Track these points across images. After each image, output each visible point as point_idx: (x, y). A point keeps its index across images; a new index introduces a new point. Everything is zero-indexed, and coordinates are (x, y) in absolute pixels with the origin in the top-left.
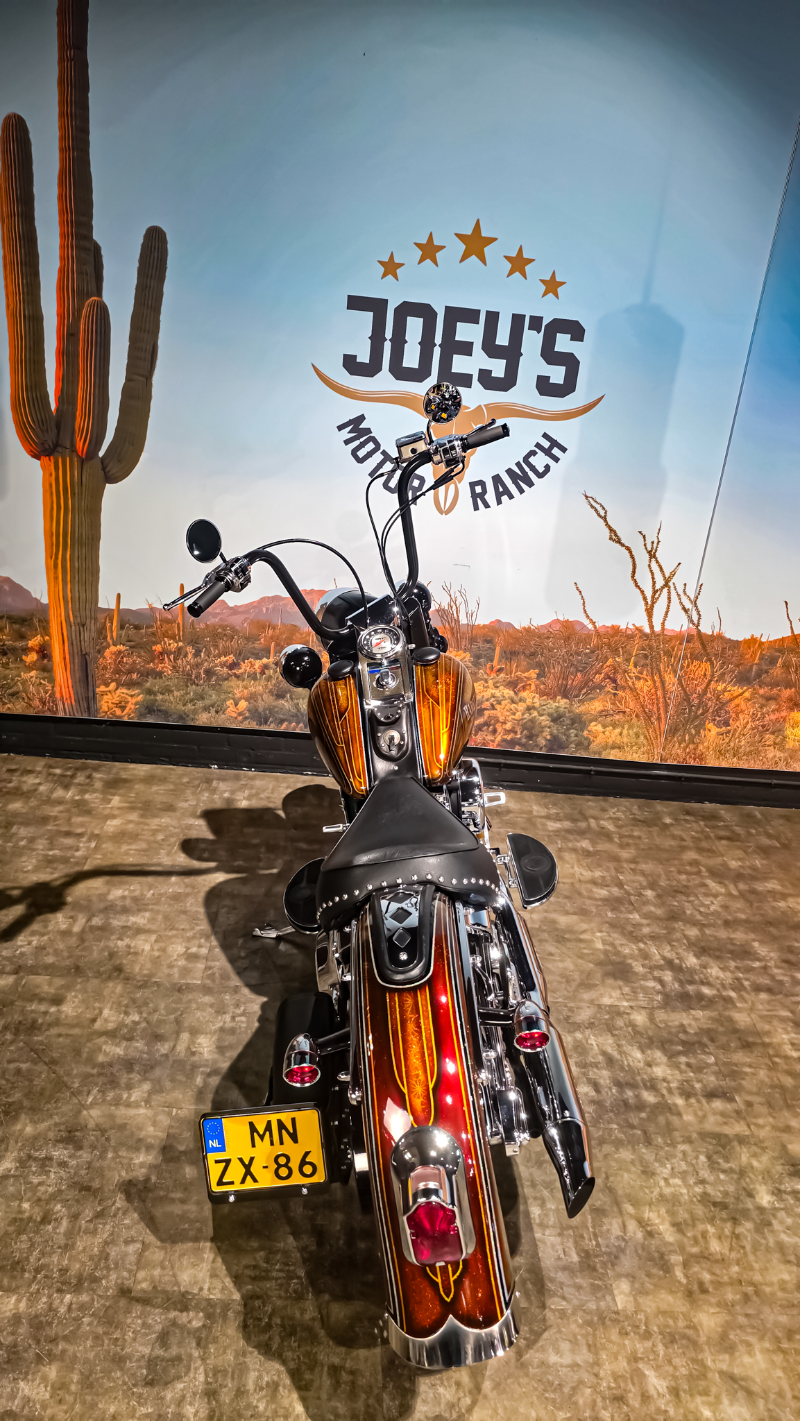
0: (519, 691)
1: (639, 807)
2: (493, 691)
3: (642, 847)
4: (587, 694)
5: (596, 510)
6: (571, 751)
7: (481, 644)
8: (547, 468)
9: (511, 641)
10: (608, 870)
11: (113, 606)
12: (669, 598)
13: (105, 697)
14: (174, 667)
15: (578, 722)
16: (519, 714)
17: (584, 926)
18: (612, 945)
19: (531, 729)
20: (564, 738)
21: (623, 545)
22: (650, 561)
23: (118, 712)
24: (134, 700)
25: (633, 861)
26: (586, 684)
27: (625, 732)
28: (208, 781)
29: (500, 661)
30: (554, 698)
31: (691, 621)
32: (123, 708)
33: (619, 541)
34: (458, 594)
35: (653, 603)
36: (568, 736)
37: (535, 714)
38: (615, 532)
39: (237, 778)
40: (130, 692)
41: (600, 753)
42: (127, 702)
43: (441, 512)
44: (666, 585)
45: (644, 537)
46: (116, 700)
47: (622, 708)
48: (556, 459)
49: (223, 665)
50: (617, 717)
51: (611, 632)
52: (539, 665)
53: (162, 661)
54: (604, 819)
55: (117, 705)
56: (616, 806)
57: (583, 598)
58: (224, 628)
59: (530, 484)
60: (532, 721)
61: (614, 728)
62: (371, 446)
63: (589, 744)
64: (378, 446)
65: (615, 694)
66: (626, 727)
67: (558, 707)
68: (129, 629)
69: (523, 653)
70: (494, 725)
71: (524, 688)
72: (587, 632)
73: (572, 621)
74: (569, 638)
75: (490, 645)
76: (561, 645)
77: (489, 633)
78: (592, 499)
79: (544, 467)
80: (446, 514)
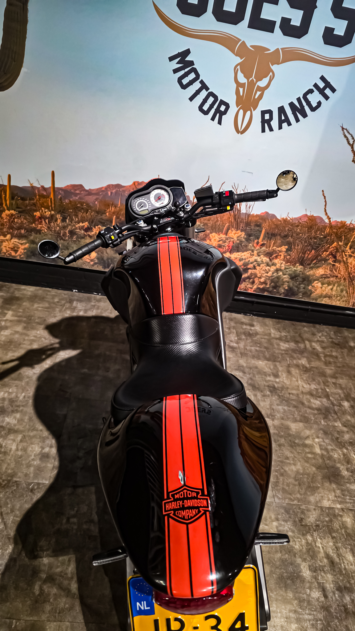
0: (273, 259)
1: (334, 332)
2: (256, 258)
3: (339, 365)
4: (315, 264)
5: (348, 139)
6: (300, 297)
7: (253, 228)
8: (319, 104)
9: (273, 226)
10: (319, 384)
11: (6, 183)
13: (4, 244)
14: (49, 228)
15: (307, 280)
16: (270, 273)
17: (308, 432)
18: (326, 450)
19: (276, 282)
20: (296, 289)
23: (13, 253)
24: (23, 247)
25: (334, 376)
26: (316, 258)
27: (335, 288)
28: (71, 301)
29: (264, 239)
30: (294, 265)
32: (16, 251)
36: (299, 288)
37: (281, 273)
39: (89, 300)
40: (20, 241)
41: (316, 300)
42: (19, 248)
43: (238, 131)
46: (11, 246)
47: (336, 273)
48: (327, 98)
49: (81, 228)
50: (332, 279)
51: (339, 225)
52: (289, 244)
53: (41, 223)
54: (314, 342)
55: (13, 249)
56: (321, 331)
57: (325, 201)
58: (82, 204)
59: (305, 115)
60: (278, 278)
61: (328, 285)
62: (192, 76)
63: (311, 294)
64: (198, 76)
65: (334, 265)
66: (336, 285)
67: (295, 270)
68: (17, 200)
69: (280, 235)
70: (254, 278)
71: (276, 257)
72: (324, 225)
73: (316, 216)
74: (311, 227)
75: (259, 228)
76: (305, 232)
77: (259, 221)
78: (347, 130)
79: (317, 103)
80: (241, 134)
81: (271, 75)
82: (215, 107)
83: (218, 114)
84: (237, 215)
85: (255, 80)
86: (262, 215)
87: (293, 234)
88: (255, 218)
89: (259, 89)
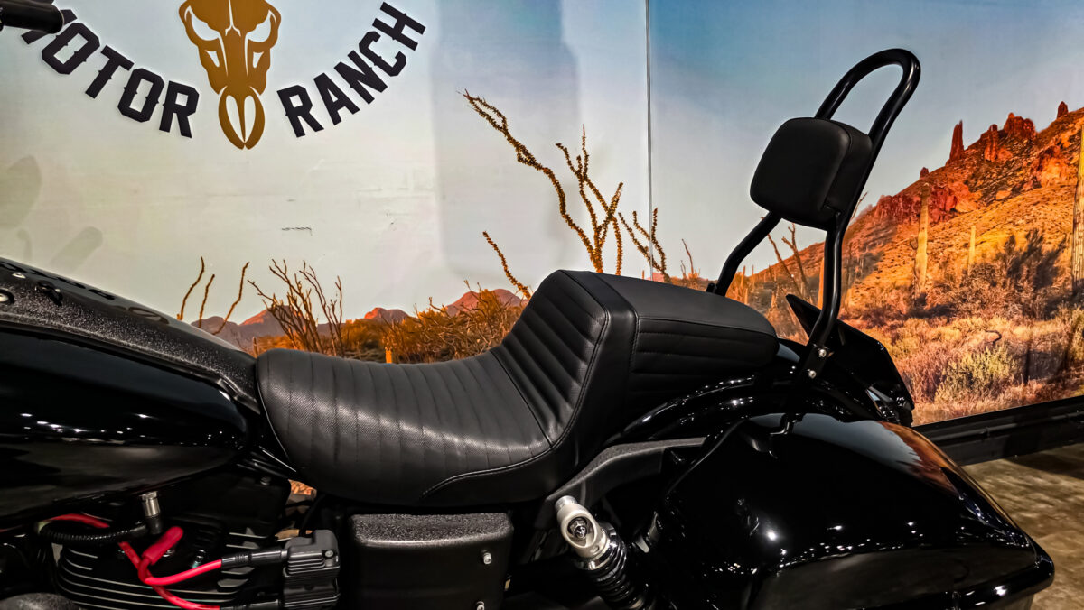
5: (489, 119)
8: (401, 59)
9: (408, 338)
12: (618, 236)
21: (539, 167)
22: (582, 186)
31: (654, 264)
33: (532, 162)
34: (301, 277)
35: (599, 246)
38: (523, 148)
43: (239, 144)
44: (610, 217)
45: (566, 151)
48: (412, 45)
57: (500, 255)
59: (381, 87)
62: (78, 43)
64: (92, 43)
69: (431, 353)
72: (518, 305)
73: (494, 291)
74: (494, 318)
75: (373, 350)
76: (485, 331)
77: (369, 333)
78: (481, 101)
79: (396, 57)
80: (249, 147)
81: (272, 17)
82: (162, 98)
83: (175, 115)
84: (309, 335)
85: (238, 31)
86: (371, 317)
87: (460, 344)
88: (355, 330)
89: (254, 46)
